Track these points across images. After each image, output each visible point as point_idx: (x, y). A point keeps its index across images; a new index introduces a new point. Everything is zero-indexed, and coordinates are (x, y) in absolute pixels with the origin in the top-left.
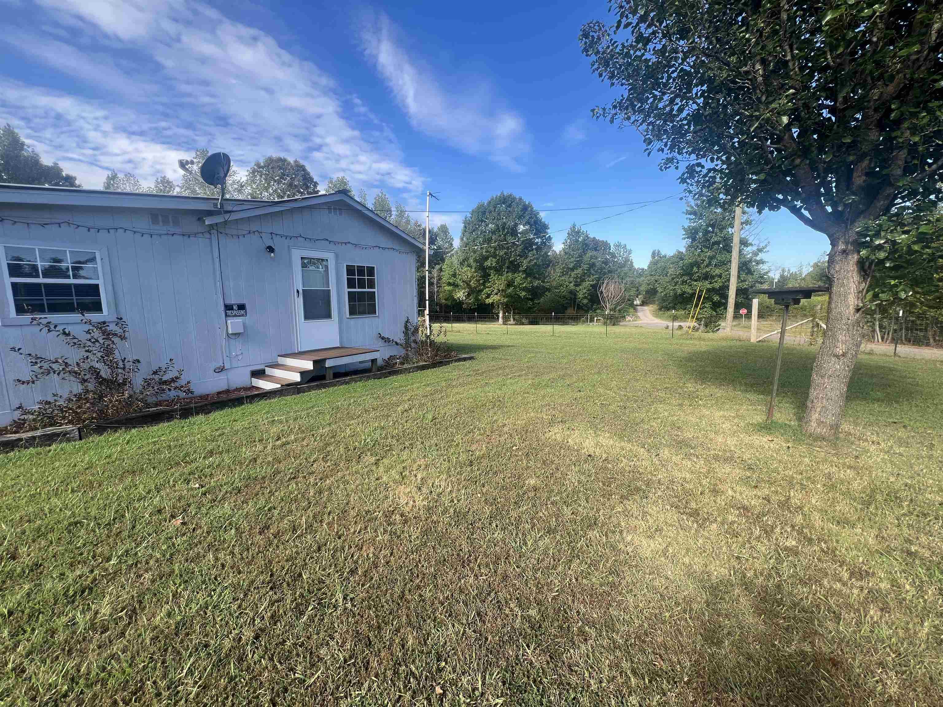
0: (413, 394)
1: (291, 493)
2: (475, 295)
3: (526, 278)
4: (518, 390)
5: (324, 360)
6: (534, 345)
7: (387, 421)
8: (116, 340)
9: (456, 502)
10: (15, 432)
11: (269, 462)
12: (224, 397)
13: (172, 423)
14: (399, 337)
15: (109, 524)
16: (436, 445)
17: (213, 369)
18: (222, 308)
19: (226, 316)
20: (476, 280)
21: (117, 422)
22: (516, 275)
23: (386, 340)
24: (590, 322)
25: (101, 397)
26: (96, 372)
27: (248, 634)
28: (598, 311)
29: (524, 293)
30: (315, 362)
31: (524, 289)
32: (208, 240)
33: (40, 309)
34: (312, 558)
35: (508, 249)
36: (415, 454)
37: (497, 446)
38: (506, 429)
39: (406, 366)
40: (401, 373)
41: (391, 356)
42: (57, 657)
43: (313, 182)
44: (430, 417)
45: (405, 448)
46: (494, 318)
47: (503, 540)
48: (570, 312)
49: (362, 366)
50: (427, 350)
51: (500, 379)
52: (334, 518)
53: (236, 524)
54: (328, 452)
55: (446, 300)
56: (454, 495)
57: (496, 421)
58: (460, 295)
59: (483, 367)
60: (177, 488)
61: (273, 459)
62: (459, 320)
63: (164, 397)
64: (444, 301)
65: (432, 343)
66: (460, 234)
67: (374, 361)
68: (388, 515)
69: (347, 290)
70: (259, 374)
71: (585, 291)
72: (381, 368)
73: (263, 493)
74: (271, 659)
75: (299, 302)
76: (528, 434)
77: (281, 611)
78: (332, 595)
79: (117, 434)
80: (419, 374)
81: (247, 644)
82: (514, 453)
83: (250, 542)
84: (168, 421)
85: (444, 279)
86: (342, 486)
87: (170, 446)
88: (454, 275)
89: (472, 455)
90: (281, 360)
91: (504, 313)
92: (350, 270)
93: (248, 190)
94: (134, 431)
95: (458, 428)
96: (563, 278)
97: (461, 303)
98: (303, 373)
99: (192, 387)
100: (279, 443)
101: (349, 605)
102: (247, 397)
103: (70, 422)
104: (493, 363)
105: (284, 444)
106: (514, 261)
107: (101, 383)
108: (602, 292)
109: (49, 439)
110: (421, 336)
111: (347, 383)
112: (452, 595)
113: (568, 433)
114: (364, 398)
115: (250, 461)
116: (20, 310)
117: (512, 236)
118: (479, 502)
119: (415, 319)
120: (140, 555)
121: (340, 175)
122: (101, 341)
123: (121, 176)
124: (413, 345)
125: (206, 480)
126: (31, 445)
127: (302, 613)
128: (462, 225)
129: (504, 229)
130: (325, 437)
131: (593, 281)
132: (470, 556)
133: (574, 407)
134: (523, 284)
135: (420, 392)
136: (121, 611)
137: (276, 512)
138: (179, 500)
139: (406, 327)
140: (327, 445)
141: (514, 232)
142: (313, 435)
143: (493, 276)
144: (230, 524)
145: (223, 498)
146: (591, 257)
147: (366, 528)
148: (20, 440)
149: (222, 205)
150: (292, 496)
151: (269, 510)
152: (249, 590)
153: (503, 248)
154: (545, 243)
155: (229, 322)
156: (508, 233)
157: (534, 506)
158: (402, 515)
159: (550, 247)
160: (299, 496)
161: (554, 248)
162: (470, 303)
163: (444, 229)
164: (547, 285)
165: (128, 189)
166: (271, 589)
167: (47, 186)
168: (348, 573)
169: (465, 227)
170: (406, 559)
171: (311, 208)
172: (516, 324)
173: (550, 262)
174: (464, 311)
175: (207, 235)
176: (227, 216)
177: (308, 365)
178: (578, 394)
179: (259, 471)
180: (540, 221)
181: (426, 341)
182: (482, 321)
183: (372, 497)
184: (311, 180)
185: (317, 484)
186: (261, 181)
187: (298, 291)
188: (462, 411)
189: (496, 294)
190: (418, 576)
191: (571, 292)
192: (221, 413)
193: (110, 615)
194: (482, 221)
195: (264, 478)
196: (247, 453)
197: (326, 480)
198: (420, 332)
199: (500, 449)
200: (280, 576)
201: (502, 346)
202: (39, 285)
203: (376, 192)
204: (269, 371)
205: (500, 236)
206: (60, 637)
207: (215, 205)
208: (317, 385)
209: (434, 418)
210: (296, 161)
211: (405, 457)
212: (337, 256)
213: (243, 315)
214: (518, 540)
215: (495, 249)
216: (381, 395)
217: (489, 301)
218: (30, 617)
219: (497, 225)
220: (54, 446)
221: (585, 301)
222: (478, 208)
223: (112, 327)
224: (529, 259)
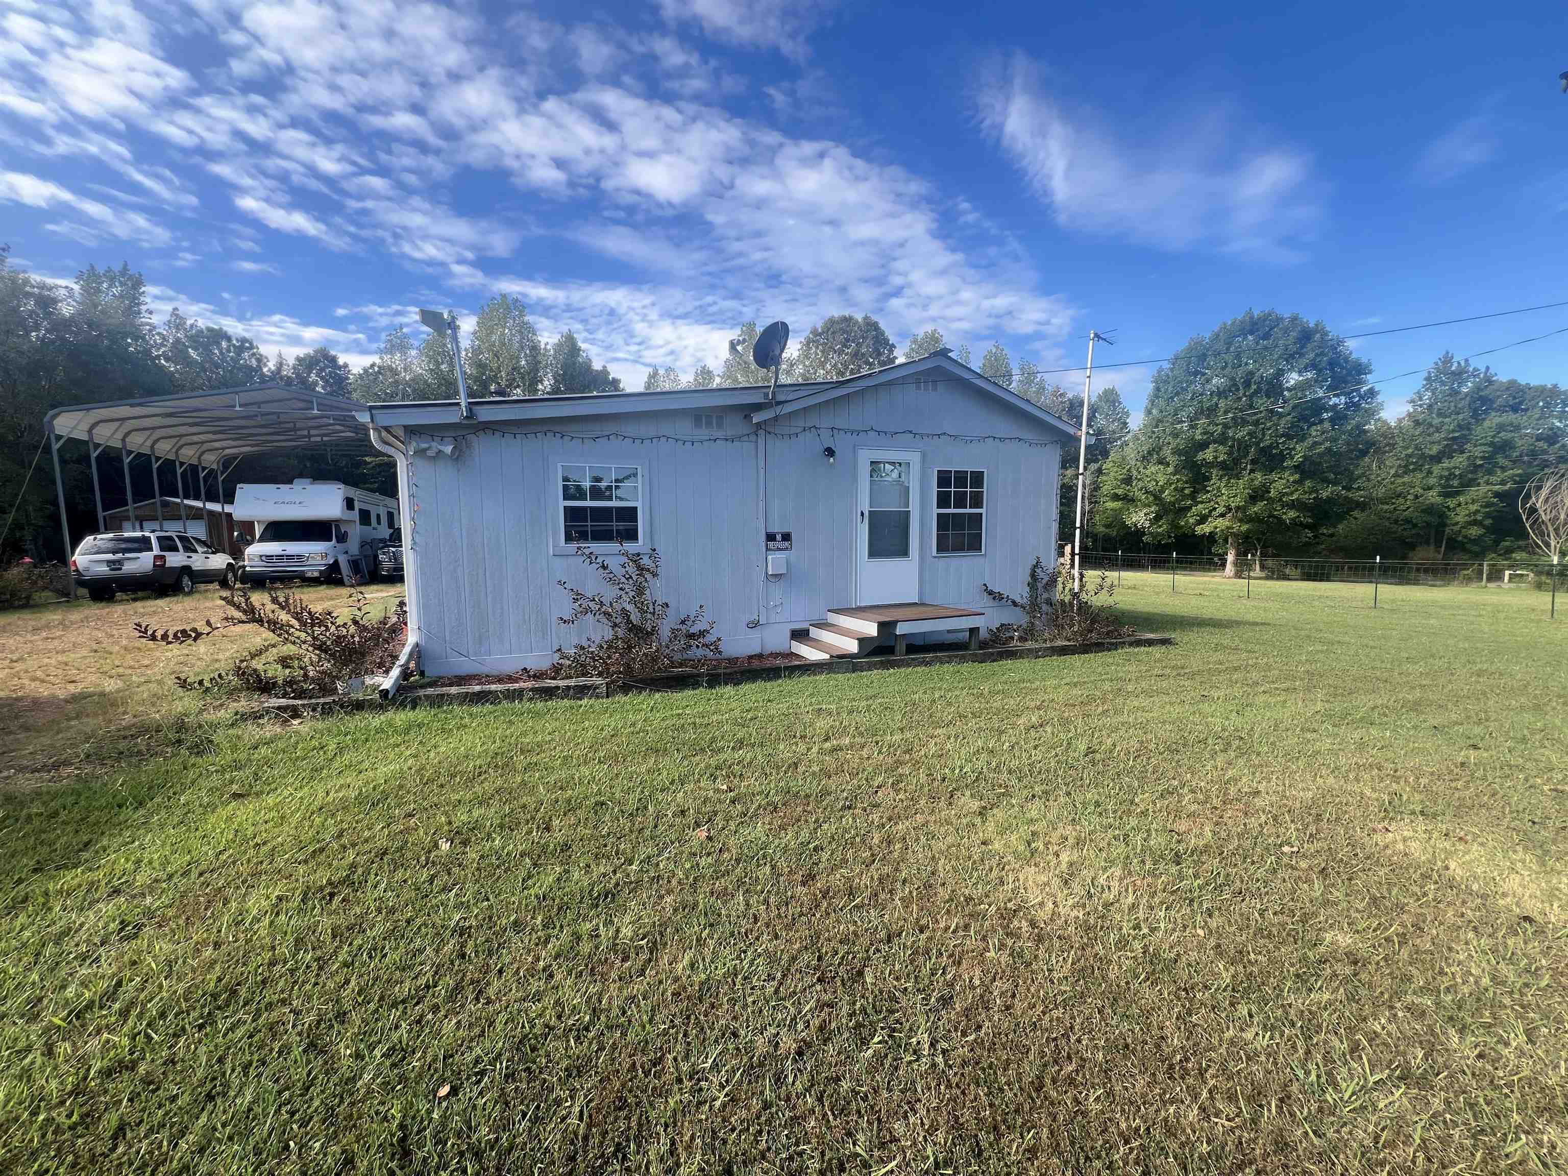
0: (1046, 697)
1: (846, 831)
2: (1171, 517)
3: (1300, 482)
4: (1287, 723)
5: (893, 624)
6: (1322, 626)
7: (999, 740)
8: (648, 576)
9: (1145, 931)
10: (554, 678)
11: (814, 773)
12: (756, 664)
13: (697, 692)
14: (1020, 592)
15: (631, 814)
16: (1097, 804)
17: (747, 621)
18: (763, 538)
19: (767, 549)
20: (1176, 489)
21: (642, 681)
22: (1274, 476)
23: (996, 596)
24: (1489, 580)
25: (630, 648)
26: (625, 613)
27: (788, 1043)
28: (1517, 556)
29: (1292, 514)
30: (882, 625)
31: (1292, 505)
32: (753, 445)
33: (583, 536)
34: (879, 951)
35: (1256, 423)
36: (1054, 812)
37: (1240, 836)
38: (1258, 802)
39: (1029, 645)
40: (1021, 657)
41: (1002, 625)
42: (581, 972)
43: (888, 344)
44: (1083, 747)
45: (1034, 796)
46: (1216, 564)
47: (1271, 1054)
48: (1423, 555)
49: (951, 638)
50: (1072, 619)
51: (1237, 691)
52: (911, 892)
53: (772, 860)
54: (901, 775)
55: (1107, 526)
56: (1141, 915)
57: (1235, 780)
58: (1139, 518)
59: (1195, 664)
60: (702, 785)
61: (821, 770)
62: (1131, 564)
63: (690, 654)
64: (1102, 529)
65: (1084, 608)
66: (1144, 402)
67: (974, 631)
68: (1007, 915)
69: (936, 511)
70: (800, 635)
71: (1474, 508)
72: (983, 645)
73: (806, 821)
74: (820, 1100)
75: (863, 530)
76: (1324, 825)
77: (833, 1025)
78: (911, 1029)
79: (641, 697)
80: (1056, 660)
81: (787, 1058)
82: (1285, 860)
83: (789, 894)
84: (694, 689)
85: (1105, 489)
86: (923, 840)
87: (694, 724)
88: (1128, 481)
89: (1179, 842)
90: (833, 618)
91: (1238, 555)
92: (944, 479)
93: (799, 369)
94: (657, 696)
95: (1142, 779)
96: (1406, 479)
97: (1139, 533)
98: (862, 641)
99: (722, 647)
100: (827, 745)
101: (940, 1059)
102: (786, 668)
103: (600, 674)
104: (1219, 656)
105: (835, 750)
106: (1270, 447)
107: (630, 630)
108: (1533, 510)
109: (581, 691)
110: (1061, 594)
111: (927, 664)
112: (1148, 1129)
113: (1447, 845)
114: (958, 693)
115: (789, 767)
116: (569, 538)
117: (1268, 397)
118: (1201, 946)
119: (1050, 562)
120: (661, 866)
121: (929, 328)
122: (635, 578)
123: (661, 372)
124: (1045, 607)
125: (736, 781)
126: (566, 696)
127: (865, 1042)
128: (1151, 386)
129: (1247, 384)
130: (896, 750)
131: (1503, 483)
132: (1187, 1060)
133: (1460, 784)
134: (1292, 493)
135: (1060, 696)
136: (642, 939)
137: (825, 856)
138: (704, 802)
139: (1033, 575)
140: (899, 763)
141: (1274, 388)
142: (877, 743)
143: (1216, 481)
144: (764, 857)
145: (756, 815)
146: (1501, 427)
147: (967, 927)
148: (558, 688)
149: (773, 393)
150: (847, 836)
151: (816, 849)
152: (789, 970)
153: (1244, 422)
154: (1357, 406)
155: (770, 557)
156: (1256, 392)
157: (1351, 998)
158: (1033, 924)
159: (1371, 413)
160: (858, 839)
161: (1384, 415)
162: (1158, 534)
163: (1111, 398)
164: (1358, 496)
165: (667, 386)
166: (819, 980)
167: (595, 393)
168: (938, 1000)
169: (1158, 389)
170: (1044, 1013)
171: (890, 384)
172: (1267, 578)
173: (1371, 444)
174: (1146, 548)
175: (753, 438)
176: (778, 409)
177: (871, 629)
178: (1472, 754)
179: (798, 783)
180: (1346, 360)
181: (1071, 604)
182: (1185, 569)
183: (975, 874)
184: (886, 341)
185: (883, 826)
186: (817, 354)
187: (862, 514)
188: (1152, 746)
189: (1222, 515)
190: (1069, 1057)
191: (1430, 510)
192: (753, 686)
193: (631, 940)
194: (1196, 373)
195: (807, 796)
196: (784, 751)
197: (896, 824)
198: (1060, 587)
199: (1247, 844)
200: (831, 965)
201: (1238, 623)
202: (584, 509)
203: (988, 346)
204: (814, 632)
205: (1240, 399)
206: (585, 947)
207: (766, 395)
208: (881, 662)
209: (1090, 751)
210: (866, 318)
211: (1034, 814)
212: (924, 456)
213: (787, 549)
214: (1312, 1066)
215: (1226, 426)
216: (986, 692)
217: (1205, 529)
218: (560, 909)
219: (1233, 379)
220: (584, 702)
221: (1475, 531)
222: (1190, 349)
223: (646, 561)
224: (1310, 441)
